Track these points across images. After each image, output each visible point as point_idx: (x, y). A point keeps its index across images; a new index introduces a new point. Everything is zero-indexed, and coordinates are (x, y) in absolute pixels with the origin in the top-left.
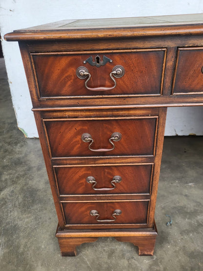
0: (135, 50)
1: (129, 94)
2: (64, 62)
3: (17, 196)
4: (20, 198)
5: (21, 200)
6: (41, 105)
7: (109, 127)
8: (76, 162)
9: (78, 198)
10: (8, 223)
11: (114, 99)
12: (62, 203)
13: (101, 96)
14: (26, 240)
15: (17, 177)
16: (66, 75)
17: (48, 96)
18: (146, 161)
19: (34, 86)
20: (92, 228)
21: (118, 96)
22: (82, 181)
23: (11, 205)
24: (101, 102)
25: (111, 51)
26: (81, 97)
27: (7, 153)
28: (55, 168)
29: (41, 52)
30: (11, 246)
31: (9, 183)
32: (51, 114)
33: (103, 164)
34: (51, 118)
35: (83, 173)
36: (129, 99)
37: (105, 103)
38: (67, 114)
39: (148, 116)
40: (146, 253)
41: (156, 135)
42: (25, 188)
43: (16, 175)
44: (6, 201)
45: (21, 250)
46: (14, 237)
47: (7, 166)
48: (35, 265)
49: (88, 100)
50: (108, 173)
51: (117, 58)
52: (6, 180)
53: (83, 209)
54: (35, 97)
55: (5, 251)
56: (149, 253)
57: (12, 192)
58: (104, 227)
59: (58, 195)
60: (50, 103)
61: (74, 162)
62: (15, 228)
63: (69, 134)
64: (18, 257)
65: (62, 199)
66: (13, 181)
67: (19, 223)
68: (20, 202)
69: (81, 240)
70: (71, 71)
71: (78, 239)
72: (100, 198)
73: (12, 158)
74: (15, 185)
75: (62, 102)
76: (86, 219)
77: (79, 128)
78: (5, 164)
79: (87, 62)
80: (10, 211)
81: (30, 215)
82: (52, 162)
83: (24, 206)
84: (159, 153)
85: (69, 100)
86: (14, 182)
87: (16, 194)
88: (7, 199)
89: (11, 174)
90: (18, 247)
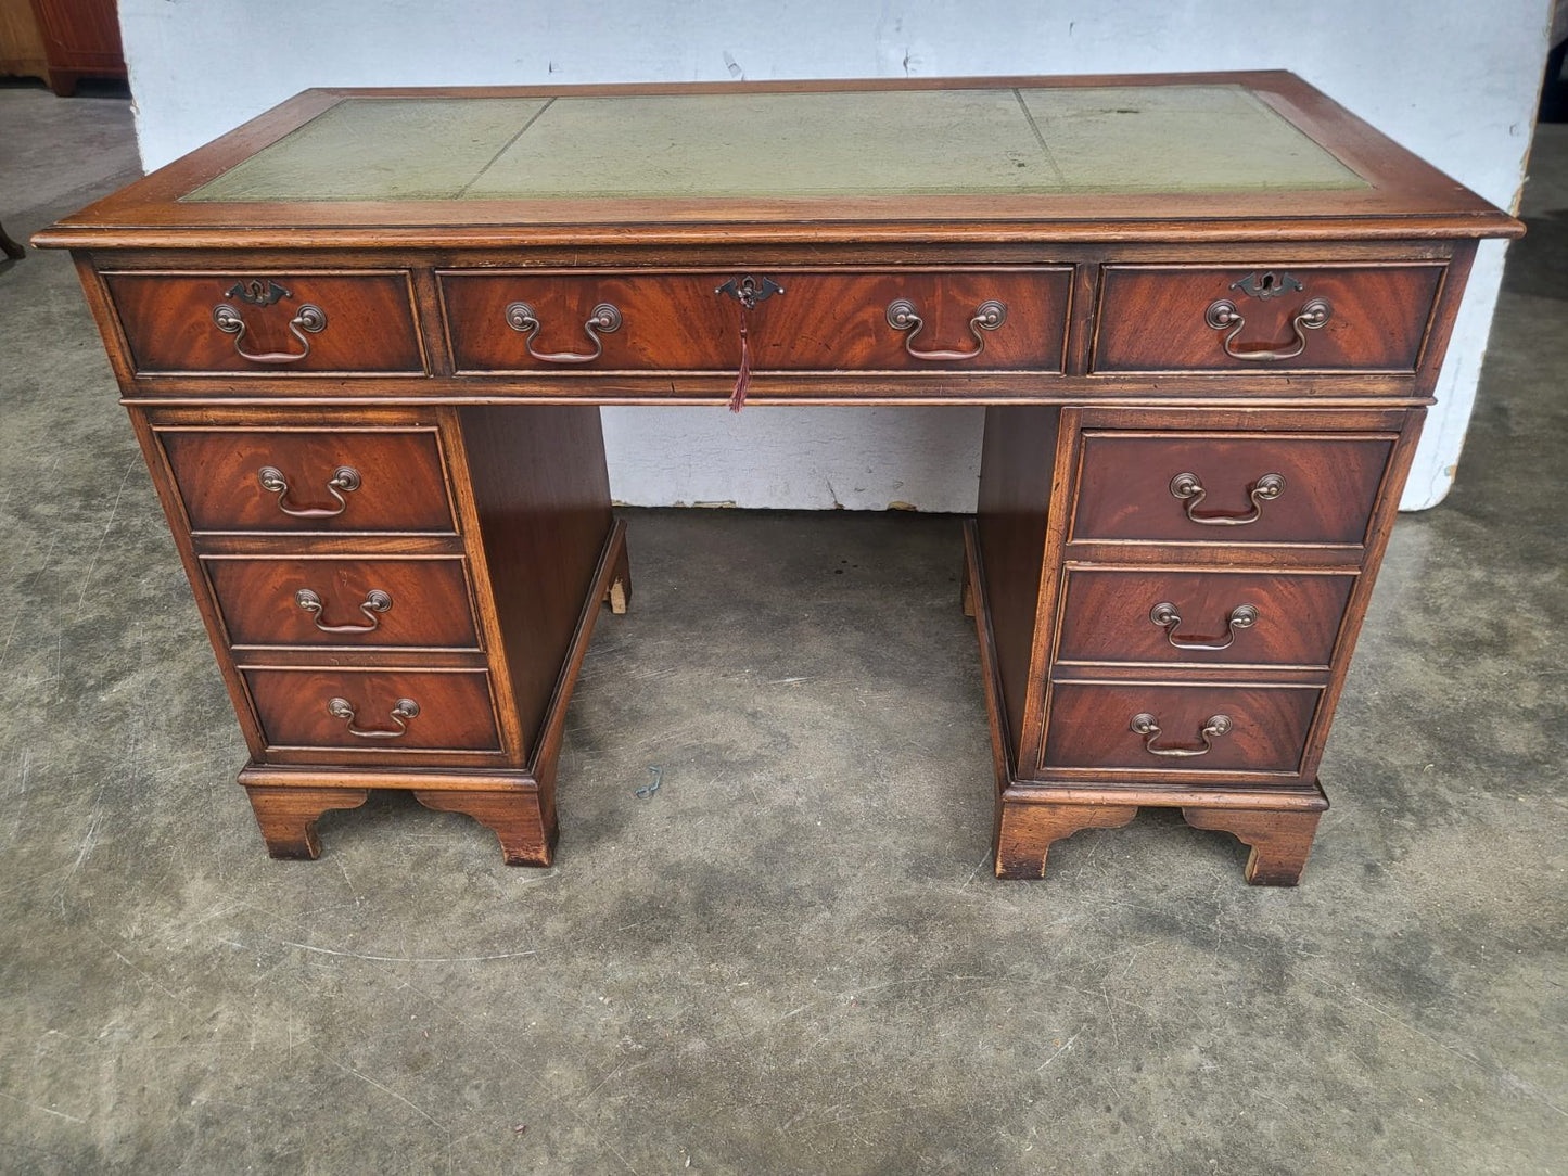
0: (337, 272)
1: (351, 371)
2: (180, 292)
3: (167, 697)
4: (175, 702)
5: (177, 707)
6: (141, 390)
7: (323, 450)
8: (258, 545)
9: (285, 657)
10: (124, 773)
11: (317, 382)
12: (243, 671)
13: (283, 374)
14: (171, 819)
15: (181, 640)
16: (194, 320)
17: (156, 371)
18: (442, 549)
19: (117, 345)
20: (344, 759)
21: (324, 375)
22: (285, 604)
23: (141, 723)
24: (288, 387)
25: (283, 273)
26: (236, 374)
27: (158, 556)
28: (205, 560)
29: (123, 269)
30: (122, 831)
31: (146, 657)
32: (170, 413)
33: (330, 553)
34: (173, 425)
35: (284, 579)
36: (352, 384)
37: (299, 391)
38: (212, 415)
39: (413, 425)
40: (524, 855)
41: (446, 477)
42: (202, 673)
43: (180, 630)
44: (125, 712)
45: (151, 841)
46: (136, 809)
47: (148, 601)
48: (186, 876)
49: (256, 383)
50: (350, 580)
51: (301, 287)
52: (138, 646)
53: (307, 694)
54: (124, 371)
55: (102, 841)
56: (533, 856)
57: (154, 684)
58: (380, 760)
59: (227, 649)
60: (163, 387)
61: (252, 546)
62: (144, 787)
63: (227, 470)
64: (137, 857)
65: (240, 657)
66: (162, 650)
67: (160, 774)
68: (173, 714)
69: (316, 797)
70: (201, 313)
71: (308, 797)
72: (345, 659)
73: (171, 574)
74: (166, 663)
75: (192, 386)
76: (323, 729)
77: (246, 453)
78: (144, 593)
79: (232, 295)
80: (137, 740)
81: (200, 752)
82: (194, 543)
83: (187, 725)
84: (470, 527)
85: (208, 382)
86: (164, 655)
87: (164, 693)
88: (133, 706)
89: (161, 628)
90: (144, 834)
